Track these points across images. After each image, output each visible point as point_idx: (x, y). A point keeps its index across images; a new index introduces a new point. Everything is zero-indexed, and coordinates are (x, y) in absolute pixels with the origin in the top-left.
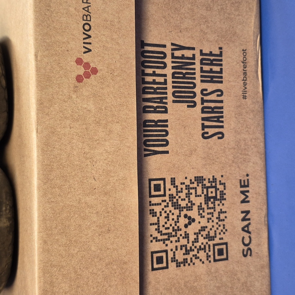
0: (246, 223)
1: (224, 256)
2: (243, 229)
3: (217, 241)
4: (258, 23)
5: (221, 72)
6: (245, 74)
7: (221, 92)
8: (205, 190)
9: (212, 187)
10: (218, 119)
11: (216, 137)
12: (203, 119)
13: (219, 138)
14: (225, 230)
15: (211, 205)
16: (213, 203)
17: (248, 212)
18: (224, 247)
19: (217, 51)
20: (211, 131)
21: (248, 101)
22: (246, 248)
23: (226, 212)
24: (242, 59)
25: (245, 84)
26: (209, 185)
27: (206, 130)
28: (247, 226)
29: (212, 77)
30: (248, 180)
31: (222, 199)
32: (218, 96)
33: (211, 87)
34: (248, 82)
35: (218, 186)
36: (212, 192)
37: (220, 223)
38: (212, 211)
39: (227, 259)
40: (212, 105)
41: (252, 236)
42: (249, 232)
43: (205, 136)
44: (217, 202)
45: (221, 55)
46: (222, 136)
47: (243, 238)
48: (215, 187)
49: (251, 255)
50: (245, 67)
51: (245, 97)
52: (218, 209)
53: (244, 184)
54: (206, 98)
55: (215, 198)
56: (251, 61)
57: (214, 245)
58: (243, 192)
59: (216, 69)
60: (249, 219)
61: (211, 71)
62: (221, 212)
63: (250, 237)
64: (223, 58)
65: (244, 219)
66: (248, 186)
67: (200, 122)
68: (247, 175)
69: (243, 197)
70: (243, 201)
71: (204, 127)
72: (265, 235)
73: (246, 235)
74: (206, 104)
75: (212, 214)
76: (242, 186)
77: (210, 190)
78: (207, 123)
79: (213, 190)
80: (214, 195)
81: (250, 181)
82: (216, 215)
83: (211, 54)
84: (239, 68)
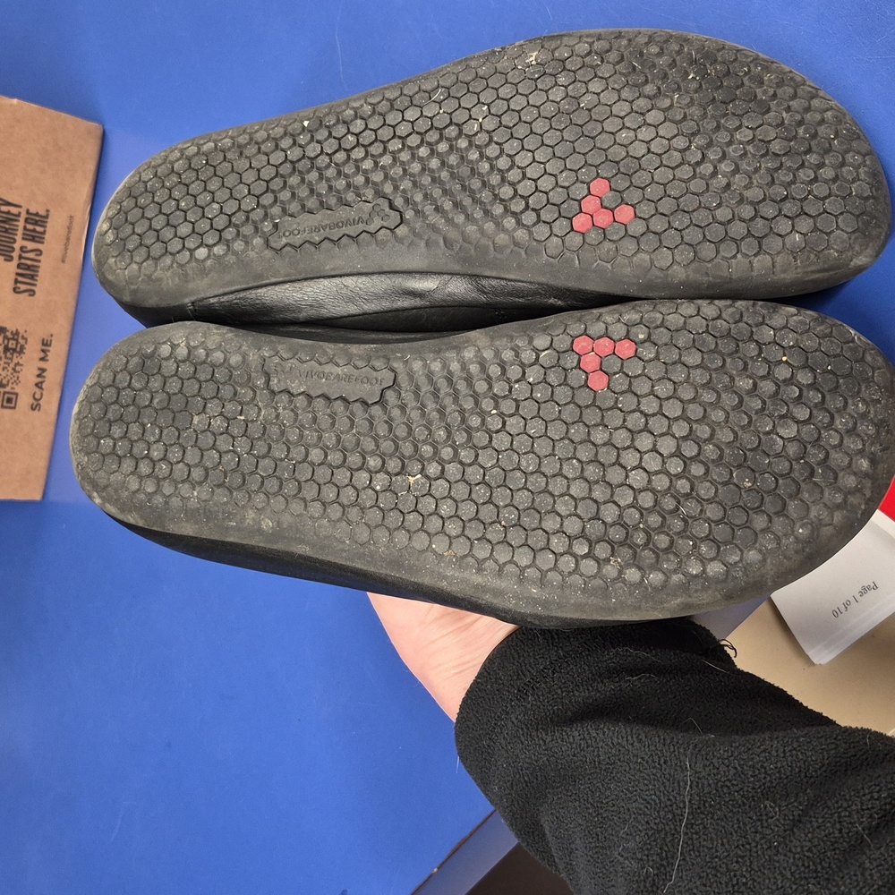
0: (39, 380)
1: (13, 405)
2: (37, 385)
3: (8, 389)
4: (90, 194)
5: (44, 233)
6: (68, 239)
7: (39, 252)
8: (6, 342)
9: (13, 339)
10: (32, 277)
11: (27, 294)
12: (18, 274)
13: (30, 295)
14: (17, 382)
15: (9, 355)
16: (12, 354)
17: (43, 370)
18: (14, 397)
19: (42, 213)
20: (23, 287)
21: (67, 266)
22: (35, 403)
23: (22, 365)
24: (68, 224)
25: (66, 249)
26: (11, 337)
27: (19, 285)
28: (42, 383)
29: (34, 237)
30: (51, 341)
31: (21, 351)
32: (37, 255)
33: (30, 245)
34: (70, 247)
35: (20, 340)
36: (12, 344)
37: (15, 374)
38: (9, 361)
39: (14, 408)
40: (29, 262)
41: (44, 393)
42: (41, 388)
43: (15, 290)
44: (15, 355)
45: (47, 217)
46: (32, 293)
47: (34, 394)
48: (17, 340)
49: (39, 410)
50: (69, 232)
51: (63, 261)
52: (15, 360)
53: (46, 344)
54: (24, 255)
55: (14, 350)
56: (76, 227)
57: (5, 393)
58: (43, 351)
59: (39, 229)
60: (44, 377)
61: (34, 231)
62: (17, 364)
63: (42, 394)
64: (49, 220)
65: (39, 376)
66: (50, 345)
67: (13, 277)
68: (52, 335)
69: (42, 355)
70: (42, 359)
71: (16, 281)
72: (57, 395)
73: (38, 391)
74: (23, 261)
75: (8, 364)
76: (43, 344)
77: (11, 342)
78: (20, 279)
79: (14, 342)
80: (14, 346)
81: (53, 343)
82: (12, 365)
83: (37, 214)
84: (63, 232)
